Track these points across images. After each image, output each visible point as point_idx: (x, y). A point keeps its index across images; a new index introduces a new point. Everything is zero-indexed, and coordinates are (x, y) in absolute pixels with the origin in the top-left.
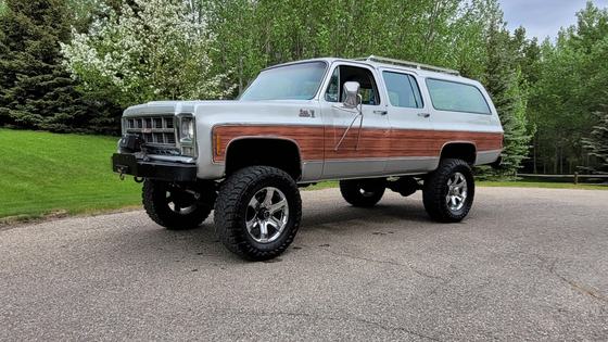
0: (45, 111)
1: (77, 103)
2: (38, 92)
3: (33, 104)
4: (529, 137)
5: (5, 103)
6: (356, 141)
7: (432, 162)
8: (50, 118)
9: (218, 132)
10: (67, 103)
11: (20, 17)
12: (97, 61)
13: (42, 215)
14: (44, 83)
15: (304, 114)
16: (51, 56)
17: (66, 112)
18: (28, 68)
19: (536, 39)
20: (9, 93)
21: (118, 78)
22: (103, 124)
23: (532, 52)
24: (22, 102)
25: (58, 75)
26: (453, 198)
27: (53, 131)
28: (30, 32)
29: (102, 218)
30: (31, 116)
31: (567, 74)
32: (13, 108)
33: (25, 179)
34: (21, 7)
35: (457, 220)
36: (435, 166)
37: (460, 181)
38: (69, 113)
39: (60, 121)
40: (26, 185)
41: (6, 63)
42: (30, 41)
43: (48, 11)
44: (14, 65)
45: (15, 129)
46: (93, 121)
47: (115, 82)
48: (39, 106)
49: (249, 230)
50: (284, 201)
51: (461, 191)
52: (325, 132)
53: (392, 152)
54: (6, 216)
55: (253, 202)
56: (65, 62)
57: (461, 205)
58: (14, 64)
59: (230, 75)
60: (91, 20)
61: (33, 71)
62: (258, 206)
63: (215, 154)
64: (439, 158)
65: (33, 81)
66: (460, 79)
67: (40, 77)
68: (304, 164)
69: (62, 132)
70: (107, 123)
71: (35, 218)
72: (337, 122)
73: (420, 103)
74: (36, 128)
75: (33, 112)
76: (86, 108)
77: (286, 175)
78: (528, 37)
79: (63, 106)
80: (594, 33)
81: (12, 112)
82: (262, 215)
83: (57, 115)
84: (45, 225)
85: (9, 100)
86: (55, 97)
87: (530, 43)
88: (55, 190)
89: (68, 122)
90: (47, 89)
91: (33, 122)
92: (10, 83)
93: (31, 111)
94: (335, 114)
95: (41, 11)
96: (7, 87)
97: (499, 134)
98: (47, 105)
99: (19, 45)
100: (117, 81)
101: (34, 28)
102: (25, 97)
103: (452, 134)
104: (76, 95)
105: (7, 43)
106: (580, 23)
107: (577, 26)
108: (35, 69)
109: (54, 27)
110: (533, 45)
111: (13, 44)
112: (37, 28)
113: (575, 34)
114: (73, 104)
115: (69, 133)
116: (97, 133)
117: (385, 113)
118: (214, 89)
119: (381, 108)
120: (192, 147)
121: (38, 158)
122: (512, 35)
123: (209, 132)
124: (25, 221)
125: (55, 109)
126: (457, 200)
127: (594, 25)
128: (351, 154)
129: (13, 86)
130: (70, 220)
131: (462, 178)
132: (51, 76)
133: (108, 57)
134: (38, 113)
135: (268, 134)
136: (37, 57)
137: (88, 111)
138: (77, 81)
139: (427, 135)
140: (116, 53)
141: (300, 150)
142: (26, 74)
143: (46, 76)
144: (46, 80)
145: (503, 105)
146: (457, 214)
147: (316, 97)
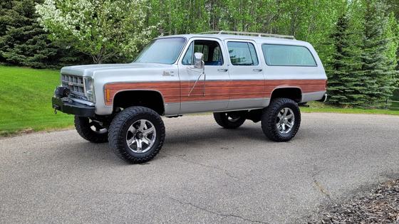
0: (28, 53)
1: (49, 47)
2: (21, 39)
3: (19, 48)
7: (266, 101)
8: (31, 58)
9: (107, 88)
10: (43, 47)
12: (61, 18)
13: (17, 131)
14: (27, 32)
15: (165, 74)
16: (30, 13)
17: (42, 53)
18: (14, 22)
20: (2, 40)
22: (69, 62)
24: (12, 46)
25: (35, 26)
26: (283, 125)
27: (33, 67)
29: (53, 134)
30: (18, 57)
32: (5, 51)
33: (12, 103)
35: (286, 140)
36: (267, 104)
37: (289, 113)
38: (44, 54)
39: (38, 60)
40: (12, 108)
42: (16, 2)
44: (5, 19)
45: (7, 65)
46: (61, 59)
47: (74, 34)
48: (23, 49)
49: (129, 145)
50: (153, 128)
51: (290, 120)
52: (181, 85)
53: (231, 96)
55: (132, 129)
56: (39, 19)
57: (289, 130)
61: (18, 24)
62: (135, 131)
64: (269, 98)
65: (18, 31)
67: (23, 28)
68: (166, 105)
69: (40, 68)
70: (71, 61)
71: (11, 133)
73: (255, 62)
74: (21, 65)
75: (19, 54)
76: (56, 50)
77: (153, 112)
79: (40, 49)
81: (4, 54)
82: (138, 136)
83: (36, 56)
84: (17, 138)
85: (2, 45)
86: (34, 43)
88: (31, 111)
89: (44, 60)
90: (30, 36)
91: (20, 60)
92: (2, 33)
93: (17, 53)
94: (189, 73)
97: (323, 80)
98: (29, 48)
99: (8, 5)
100: (75, 32)
102: (14, 42)
103: (280, 82)
104: (49, 42)
108: (19, 22)
114: (47, 47)
115: (44, 68)
117: (226, 70)
119: (224, 66)
120: (92, 96)
121: (21, 88)
123: (102, 87)
124: (5, 135)
125: (35, 51)
126: (286, 126)
128: (200, 98)
129: (5, 34)
130: (34, 135)
131: (291, 111)
132: (31, 27)
133: (68, 16)
134: (22, 54)
135: (141, 87)
136: (20, 13)
137: (58, 52)
138: (48, 32)
139: (259, 84)
140: (74, 12)
141: (163, 96)
142: (13, 26)
143: (28, 27)
144: (28, 30)
145: (376, 45)
146: (285, 136)
147: (176, 63)
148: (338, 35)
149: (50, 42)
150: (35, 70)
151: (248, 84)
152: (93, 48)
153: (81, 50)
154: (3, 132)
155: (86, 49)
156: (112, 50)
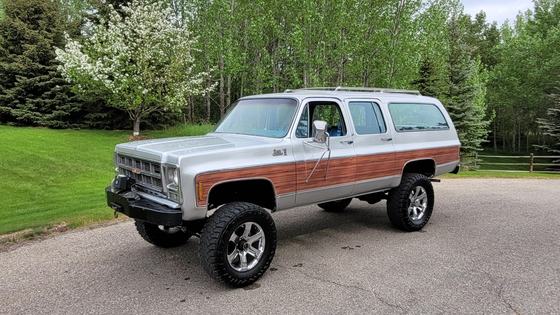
0: (44, 109)
1: (72, 101)
2: (36, 92)
3: (32, 103)
4: (488, 122)
5: (6, 102)
6: (325, 170)
7: (396, 179)
8: (48, 116)
10: (64, 101)
11: (18, 23)
12: (90, 66)
13: (45, 229)
14: (42, 84)
15: (277, 153)
16: (46, 58)
17: (62, 109)
18: (26, 70)
19: (495, 23)
20: (10, 93)
21: (109, 81)
22: (97, 119)
23: (493, 35)
24: (23, 102)
25: (54, 76)
26: (415, 208)
27: (51, 127)
28: (26, 36)
29: (99, 231)
30: (30, 115)
31: (524, 58)
32: (14, 107)
33: (28, 179)
34: (18, 14)
35: (418, 228)
36: (397, 183)
37: (421, 193)
38: (65, 111)
39: (58, 118)
40: (29, 185)
41: (6, 66)
42: (27, 46)
43: (42, 16)
44: (14, 68)
45: (17, 126)
46: (87, 116)
47: (107, 85)
48: (38, 104)
49: (230, 262)
50: (261, 232)
51: (421, 202)
52: (297, 167)
53: (358, 177)
54: (14, 231)
55: (233, 237)
56: (59, 67)
57: (421, 214)
58: (14, 66)
59: (212, 73)
60: (83, 23)
61: (31, 73)
62: (237, 240)
63: (199, 199)
64: (400, 176)
65: (31, 82)
66: (421, 99)
67: (37, 78)
68: (278, 197)
69: (60, 128)
70: (100, 118)
71: (39, 234)
72: (307, 157)
73: (383, 128)
74: (36, 125)
75: (33, 111)
76: (81, 105)
78: (489, 21)
79: (60, 104)
80: (550, 18)
81: (14, 112)
82: (242, 245)
83: (55, 113)
84: (49, 242)
85: (10, 100)
86: (52, 96)
87: (490, 27)
89: (64, 118)
90: (45, 88)
91: (34, 119)
92: (10, 84)
93: (30, 109)
94: (306, 149)
95: (36, 16)
96: (8, 87)
97: (456, 147)
98: (45, 104)
99: (17, 49)
100: (108, 83)
101: (31, 33)
102: (26, 96)
103: (412, 153)
104: (71, 94)
105: (6, 46)
106: (537, 9)
107: (533, 10)
108: (32, 71)
109: (49, 31)
110: (494, 29)
111: (11, 48)
112: (33, 32)
113: (532, 18)
114: (69, 102)
116: (91, 128)
117: (351, 142)
118: (197, 87)
119: (348, 137)
121: (38, 157)
122: (473, 19)
123: (192, 182)
124: (30, 237)
125: (53, 107)
126: (418, 210)
127: (549, 10)
128: (321, 184)
129: (14, 86)
130: (72, 236)
131: (423, 190)
132: (47, 77)
133: (99, 63)
134: (37, 111)
135: (245, 176)
136: (34, 60)
137: (82, 107)
138: (72, 83)
139: (389, 157)
140: (106, 58)
141: (274, 186)
142: (24, 76)
143: (43, 77)
144: (43, 81)
145: (464, 93)
146: (418, 223)
147: (288, 135)
148: (423, 81)
149: (73, 94)
150: (53, 131)
151: (377, 159)
152: (131, 102)
153: (114, 104)
154: (27, 231)
155: (122, 103)
156: (153, 104)
